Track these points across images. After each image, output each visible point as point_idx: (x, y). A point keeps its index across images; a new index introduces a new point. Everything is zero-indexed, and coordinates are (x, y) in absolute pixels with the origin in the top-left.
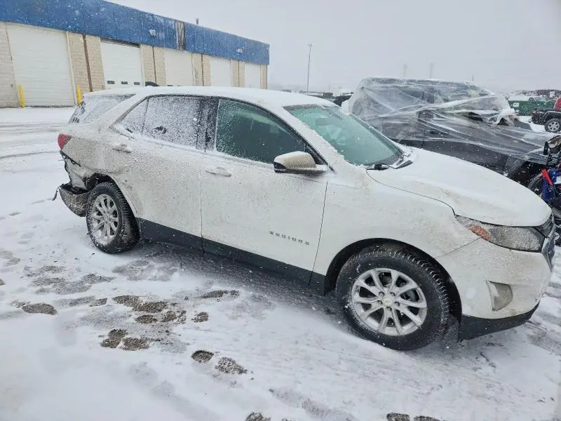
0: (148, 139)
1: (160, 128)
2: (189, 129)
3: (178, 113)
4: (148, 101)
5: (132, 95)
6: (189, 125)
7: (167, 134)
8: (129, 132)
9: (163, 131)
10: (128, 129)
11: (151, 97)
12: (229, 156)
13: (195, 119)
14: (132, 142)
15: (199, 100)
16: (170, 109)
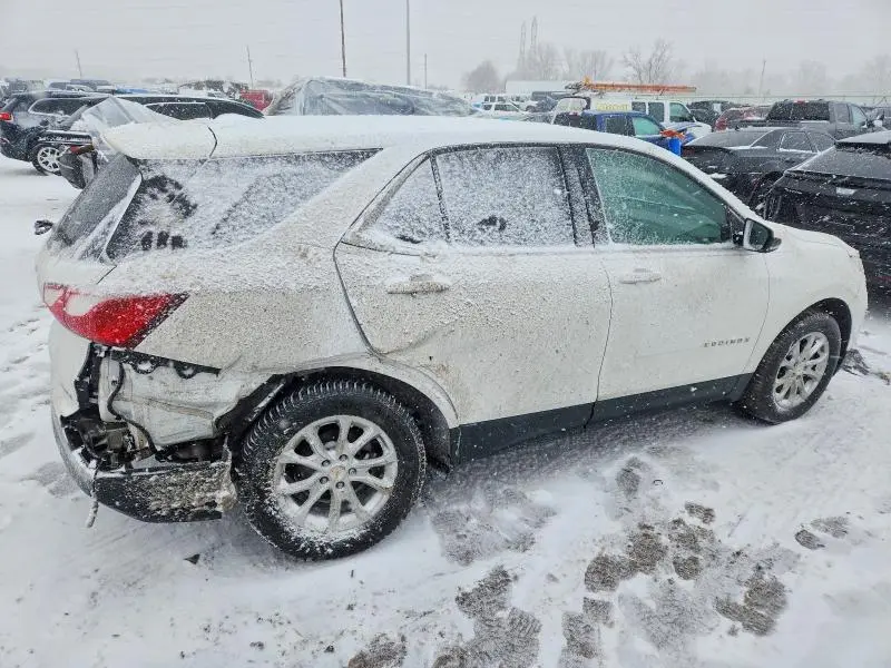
0: (467, 249)
1: (491, 221)
2: (553, 213)
3: (520, 183)
4: (434, 161)
5: (374, 151)
6: (548, 203)
7: (507, 231)
8: (409, 244)
9: (498, 224)
10: (403, 238)
11: (438, 152)
12: (635, 247)
13: (558, 192)
14: (435, 265)
15: (550, 152)
16: (498, 177)
